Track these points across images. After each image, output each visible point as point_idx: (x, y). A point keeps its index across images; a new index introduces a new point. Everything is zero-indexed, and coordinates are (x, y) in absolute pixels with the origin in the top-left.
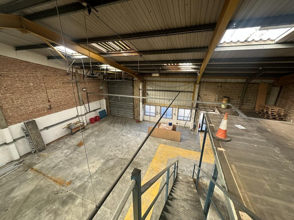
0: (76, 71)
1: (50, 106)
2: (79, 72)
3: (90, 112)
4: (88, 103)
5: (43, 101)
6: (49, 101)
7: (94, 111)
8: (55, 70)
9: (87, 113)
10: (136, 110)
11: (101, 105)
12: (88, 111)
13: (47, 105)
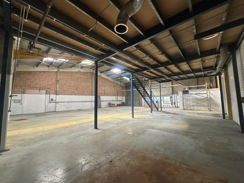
0: (115, 81)
1: (105, 93)
2: (116, 82)
3: (117, 101)
4: (117, 96)
5: (103, 90)
6: (105, 91)
7: (119, 101)
8: (108, 80)
9: (116, 101)
10: (140, 100)
11: (123, 99)
12: (117, 100)
13: (104, 92)
